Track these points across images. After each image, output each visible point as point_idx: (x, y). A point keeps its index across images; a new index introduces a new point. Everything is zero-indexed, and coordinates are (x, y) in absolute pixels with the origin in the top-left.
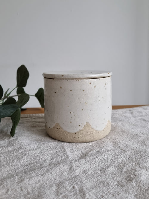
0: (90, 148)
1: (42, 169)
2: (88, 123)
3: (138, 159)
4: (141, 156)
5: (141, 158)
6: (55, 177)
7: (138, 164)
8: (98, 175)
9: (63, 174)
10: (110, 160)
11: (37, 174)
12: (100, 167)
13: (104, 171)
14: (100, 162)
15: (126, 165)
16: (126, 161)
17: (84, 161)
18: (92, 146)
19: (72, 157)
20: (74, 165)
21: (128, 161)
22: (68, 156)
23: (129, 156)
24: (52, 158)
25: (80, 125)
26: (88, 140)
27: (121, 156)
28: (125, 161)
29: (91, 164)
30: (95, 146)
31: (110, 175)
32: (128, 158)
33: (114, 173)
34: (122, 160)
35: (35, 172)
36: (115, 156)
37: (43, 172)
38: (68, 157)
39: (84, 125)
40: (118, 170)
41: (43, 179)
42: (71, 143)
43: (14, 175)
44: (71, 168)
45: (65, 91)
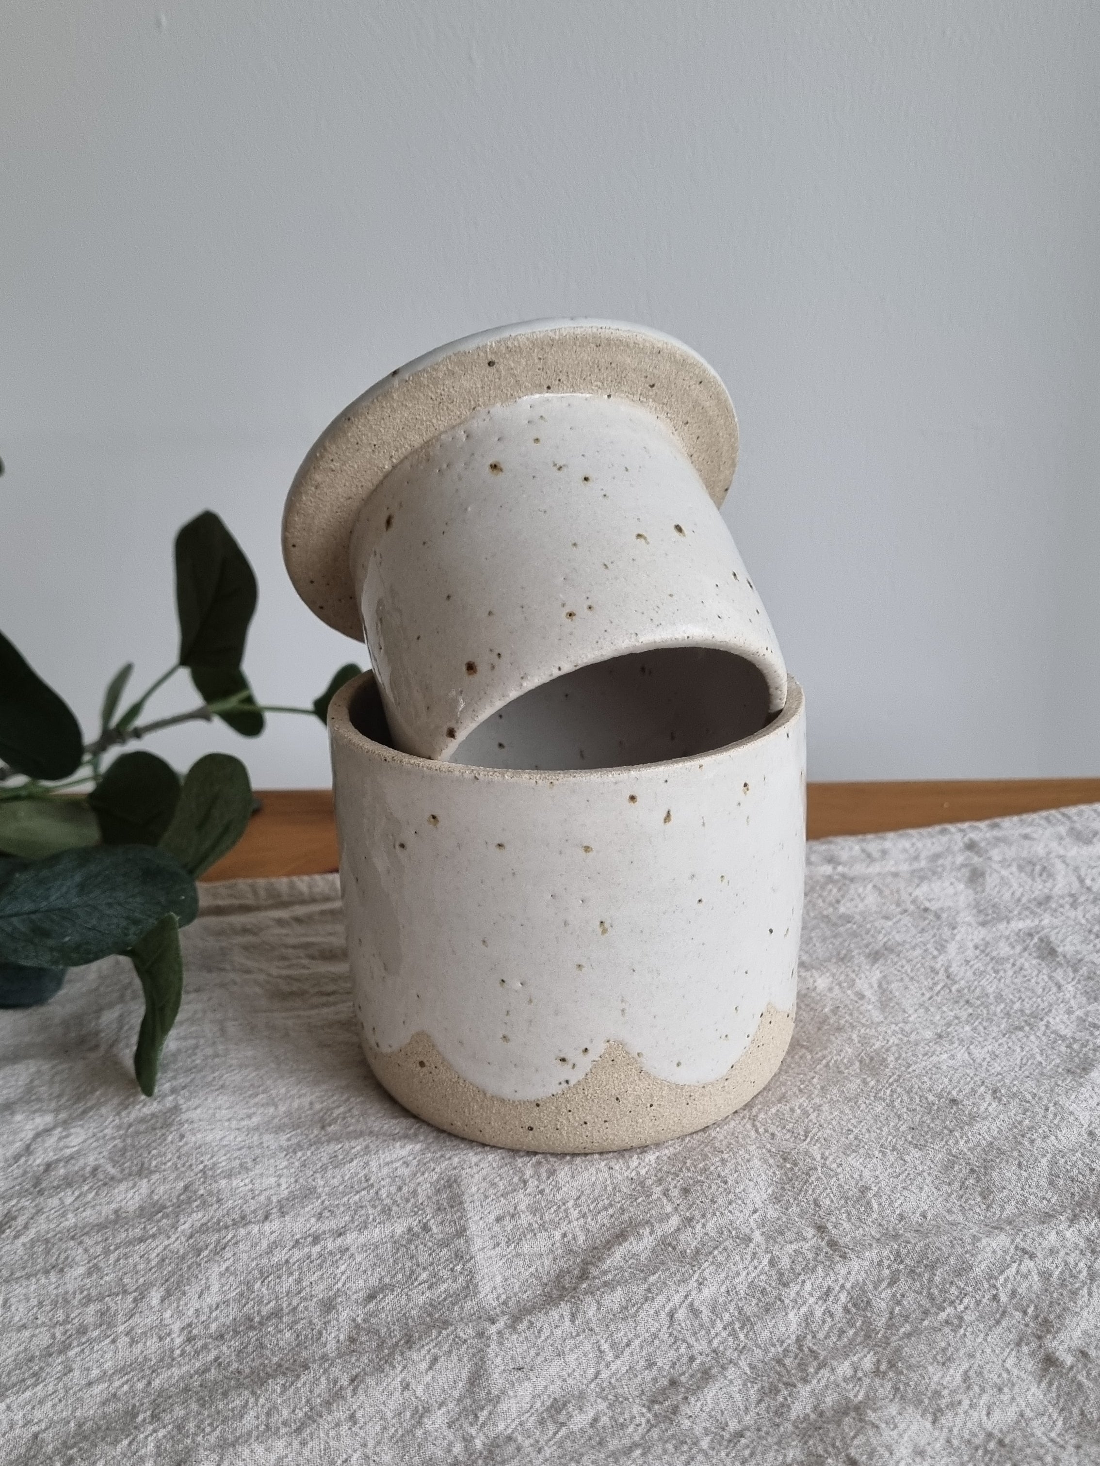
0: (623, 1211)
1: (303, 1379)
2: (621, 1044)
3: (906, 1318)
4: (931, 1297)
5: (926, 1313)
6: (371, 1444)
7: (892, 1365)
8: (627, 1442)
9: (420, 1423)
10: (726, 1316)
11: (268, 1415)
12: (660, 1369)
13: (675, 1410)
14: (664, 1335)
15: (819, 1369)
16: (826, 1327)
17: (567, 1323)
18: (642, 1184)
19: (499, 1279)
20: (498, 1361)
21: (842, 1332)
22: (471, 1274)
23: (855, 1293)
24: (374, 1281)
25: (563, 1060)
26: (618, 1144)
27: (808, 1286)
28: (821, 1336)
29: (605, 1347)
30: (658, 1190)
31: (705, 1444)
32: (846, 1310)
33: (733, 1426)
34: (807, 1320)
35: (262, 1401)
36: (763, 1291)
37: (308, 1401)
38: (470, 1288)
39: (593, 1055)
40: (760, 1401)
41: (299, 1454)
43: (141, 1418)
44: (477, 1377)
45: (459, 846)
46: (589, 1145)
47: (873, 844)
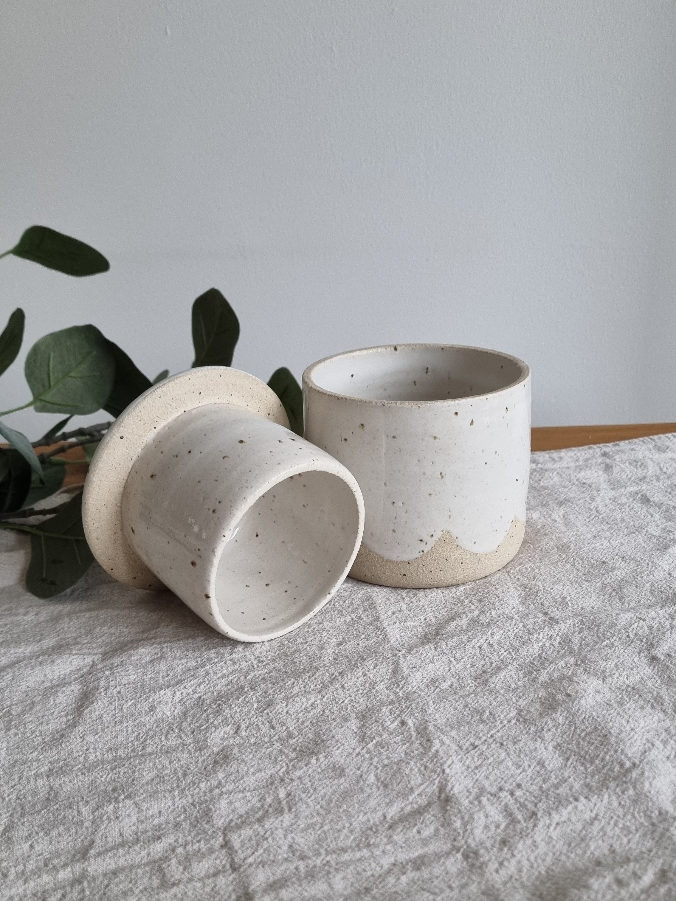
0: (451, 609)
1: (318, 673)
2: (449, 532)
3: (588, 645)
4: (599, 637)
5: (597, 643)
6: (353, 696)
7: (582, 661)
8: (467, 692)
9: (373, 688)
10: (506, 647)
11: (305, 687)
12: (477, 668)
13: (487, 681)
14: (478, 654)
15: (550, 664)
16: (551, 650)
17: (433, 651)
18: (459, 599)
19: (398, 636)
20: (405, 664)
21: (559, 652)
22: (385, 635)
23: (563, 637)
24: (340, 638)
25: (421, 541)
26: (446, 583)
27: (542, 635)
28: (549, 653)
29: (452, 659)
30: (467, 601)
31: (502, 692)
32: (560, 643)
33: (513, 686)
34: (543, 647)
35: (300, 682)
36: (521, 637)
37: (321, 682)
38: (386, 639)
39: (435, 538)
40: (524, 678)
41: (321, 700)
42: (395, 588)
43: (246, 690)
44: (396, 671)
45: (374, 438)
46: (432, 583)
47: (555, 454)
